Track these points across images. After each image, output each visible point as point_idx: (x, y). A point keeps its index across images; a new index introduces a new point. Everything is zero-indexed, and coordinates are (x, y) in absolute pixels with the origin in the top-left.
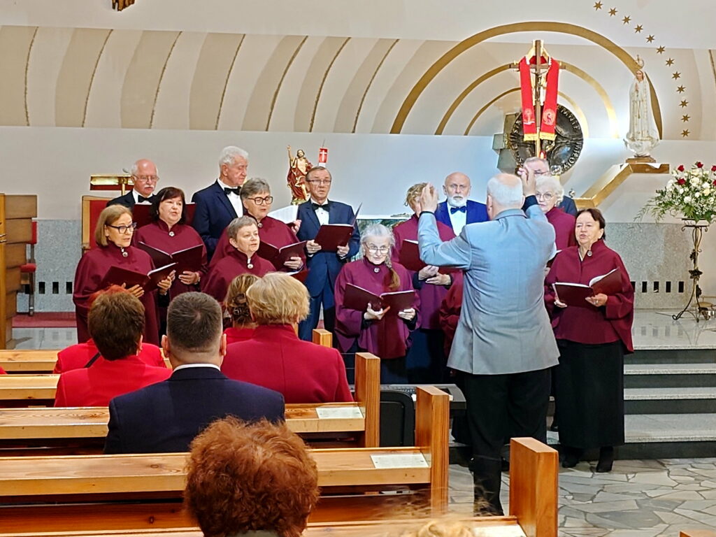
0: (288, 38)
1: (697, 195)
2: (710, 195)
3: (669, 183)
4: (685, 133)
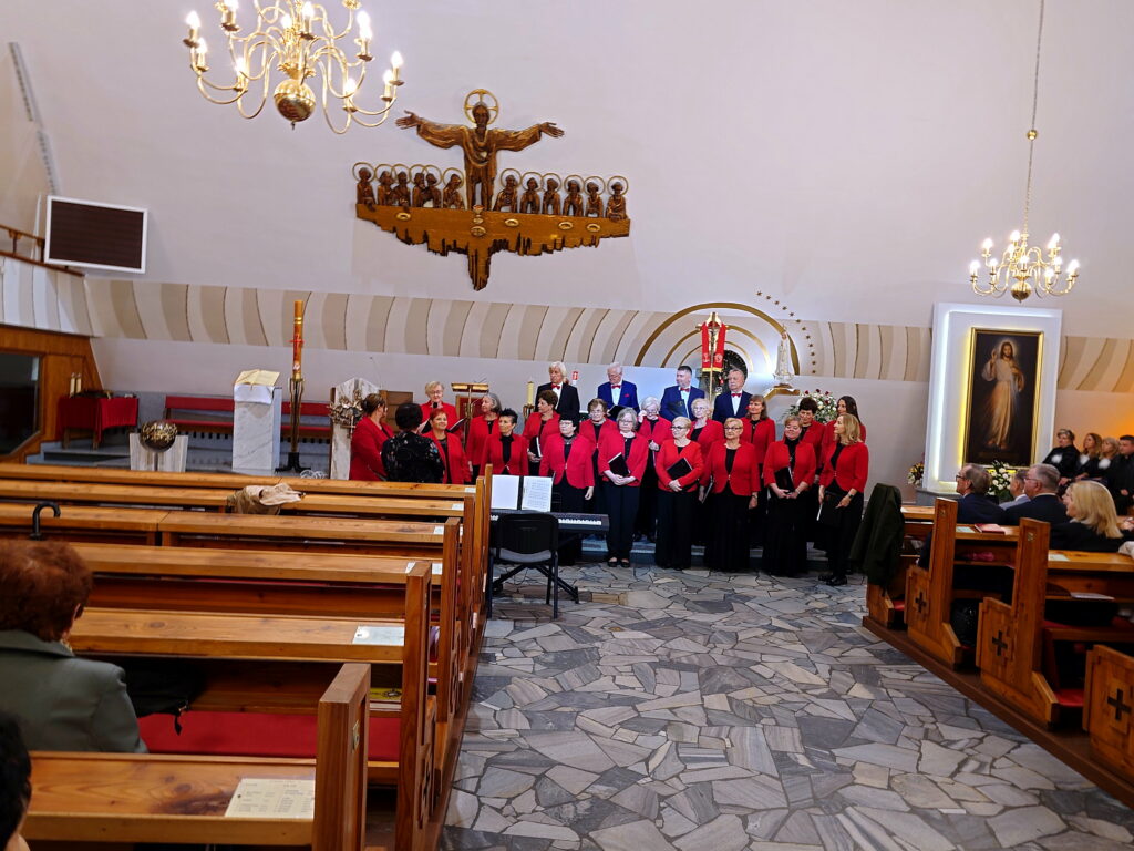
0: (573, 310)
4: (814, 372)
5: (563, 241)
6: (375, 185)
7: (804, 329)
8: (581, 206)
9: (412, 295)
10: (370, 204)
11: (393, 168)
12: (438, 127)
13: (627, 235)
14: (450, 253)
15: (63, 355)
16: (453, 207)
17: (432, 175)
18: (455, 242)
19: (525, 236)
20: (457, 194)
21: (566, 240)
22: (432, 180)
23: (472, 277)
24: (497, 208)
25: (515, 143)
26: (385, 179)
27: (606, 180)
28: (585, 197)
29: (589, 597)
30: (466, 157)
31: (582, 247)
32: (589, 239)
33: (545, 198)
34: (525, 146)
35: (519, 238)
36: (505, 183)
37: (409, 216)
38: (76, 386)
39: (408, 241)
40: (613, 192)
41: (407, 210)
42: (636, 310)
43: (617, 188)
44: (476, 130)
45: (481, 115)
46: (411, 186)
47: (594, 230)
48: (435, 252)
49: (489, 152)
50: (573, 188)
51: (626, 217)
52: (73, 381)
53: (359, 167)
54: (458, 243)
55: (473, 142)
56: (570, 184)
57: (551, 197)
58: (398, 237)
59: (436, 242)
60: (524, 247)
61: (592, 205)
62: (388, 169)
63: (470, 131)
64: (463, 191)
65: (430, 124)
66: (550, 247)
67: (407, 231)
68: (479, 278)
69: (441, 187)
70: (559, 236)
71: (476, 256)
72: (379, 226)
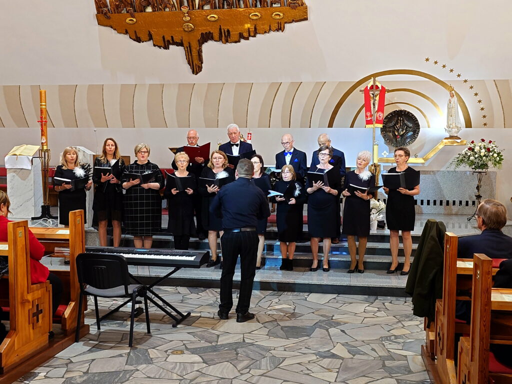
4: (485, 124)
5: (255, 29)
7: (471, 87)
10: (105, 14)
13: (306, 19)
14: (171, 46)
16: (167, 10)
18: (172, 37)
19: (225, 28)
21: (258, 28)
23: (189, 64)
24: (201, 7)
31: (272, 33)
32: (276, 26)
35: (220, 29)
37: (135, 20)
39: (138, 40)
41: (133, 16)
47: (278, 17)
48: (160, 47)
51: (303, 4)
54: (175, 38)
58: (130, 38)
59: (159, 38)
60: (225, 37)
66: (246, 35)
67: (137, 32)
68: (195, 65)
70: (251, 25)
71: (190, 47)
72: (115, 29)
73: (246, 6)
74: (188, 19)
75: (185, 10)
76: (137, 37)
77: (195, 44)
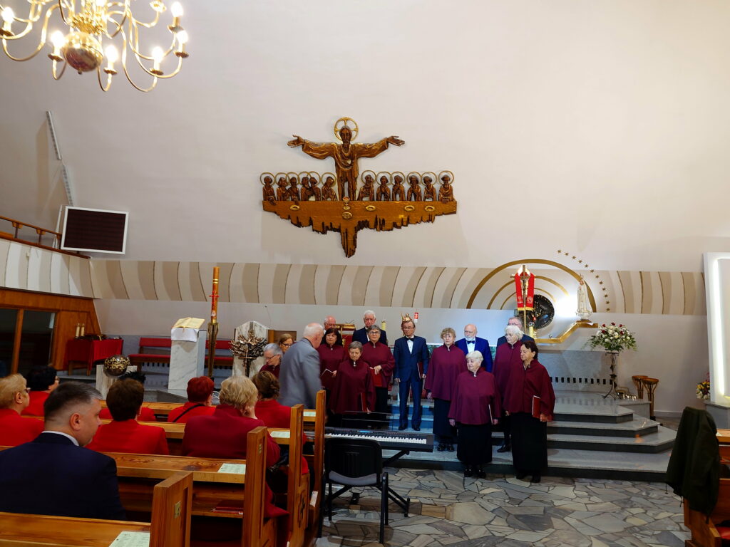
0: (418, 269)
1: (612, 338)
2: (618, 338)
3: (598, 332)
4: (608, 310)
5: (408, 219)
6: (275, 187)
7: (597, 277)
8: (419, 194)
9: (304, 262)
10: (271, 201)
11: (287, 175)
12: (316, 145)
13: (455, 213)
14: (328, 232)
15: (73, 311)
16: (329, 199)
17: (314, 178)
18: (331, 224)
19: (380, 217)
20: (331, 190)
21: (410, 218)
22: (314, 181)
23: (344, 248)
24: (360, 198)
25: (370, 152)
26: (282, 183)
27: (437, 174)
28: (422, 187)
29: (418, 509)
30: (336, 164)
31: (422, 222)
32: (426, 217)
33: (393, 190)
34: (377, 154)
35: (376, 218)
36: (365, 181)
37: (298, 207)
38: (80, 332)
39: (299, 225)
40: (443, 182)
41: (297, 204)
42: (465, 267)
43: (445, 179)
44: (343, 145)
45: (346, 134)
46: (299, 187)
47: (430, 210)
48: (318, 232)
49: (352, 159)
50: (413, 181)
51: (453, 199)
52: (78, 329)
53: (264, 176)
54: (333, 224)
55: (341, 153)
56: (411, 178)
57: (398, 189)
58: (292, 222)
59: (318, 224)
60: (380, 225)
61: (428, 193)
62: (284, 176)
63: (338, 146)
64: (335, 188)
65: (311, 143)
66: (399, 224)
67: (297, 218)
68: (349, 248)
69: (320, 186)
70: (405, 216)
71: (346, 233)
72: (278, 215)
73: (402, 199)
74: (348, 208)
75: (346, 200)
76: (298, 222)
77: (351, 231)
